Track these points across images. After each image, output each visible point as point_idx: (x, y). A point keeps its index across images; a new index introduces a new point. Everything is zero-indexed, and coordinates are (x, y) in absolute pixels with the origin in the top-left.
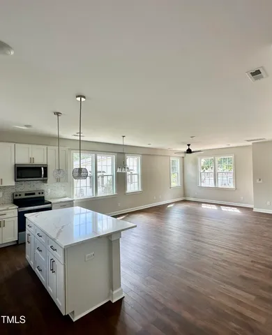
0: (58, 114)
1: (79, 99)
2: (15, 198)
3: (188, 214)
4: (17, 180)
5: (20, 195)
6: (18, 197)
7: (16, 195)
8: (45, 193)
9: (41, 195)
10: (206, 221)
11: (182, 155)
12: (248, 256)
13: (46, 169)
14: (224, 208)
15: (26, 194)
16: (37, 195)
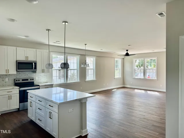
0: (49, 30)
1: (64, 23)
2: (16, 82)
3: (125, 95)
4: (18, 70)
5: (19, 80)
6: (18, 82)
7: (17, 80)
8: (35, 79)
9: (32, 81)
10: (137, 99)
11: (123, 57)
12: (159, 116)
13: (35, 64)
14: (149, 92)
15: (23, 80)
16: (29, 81)
